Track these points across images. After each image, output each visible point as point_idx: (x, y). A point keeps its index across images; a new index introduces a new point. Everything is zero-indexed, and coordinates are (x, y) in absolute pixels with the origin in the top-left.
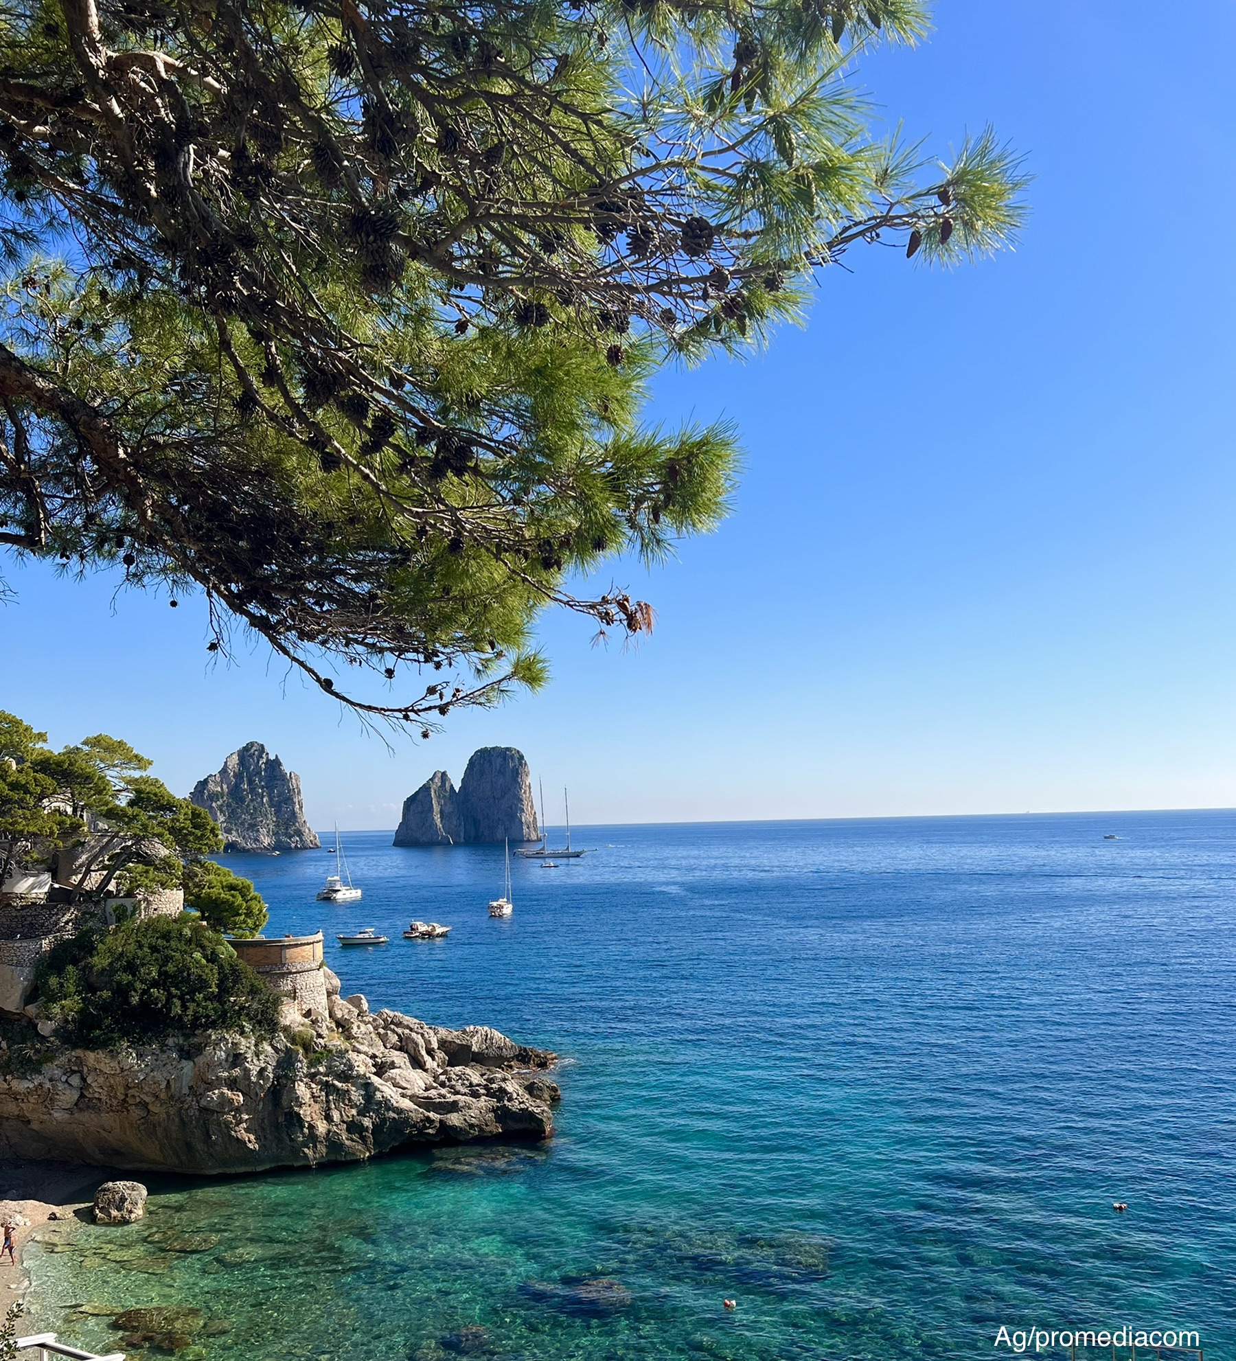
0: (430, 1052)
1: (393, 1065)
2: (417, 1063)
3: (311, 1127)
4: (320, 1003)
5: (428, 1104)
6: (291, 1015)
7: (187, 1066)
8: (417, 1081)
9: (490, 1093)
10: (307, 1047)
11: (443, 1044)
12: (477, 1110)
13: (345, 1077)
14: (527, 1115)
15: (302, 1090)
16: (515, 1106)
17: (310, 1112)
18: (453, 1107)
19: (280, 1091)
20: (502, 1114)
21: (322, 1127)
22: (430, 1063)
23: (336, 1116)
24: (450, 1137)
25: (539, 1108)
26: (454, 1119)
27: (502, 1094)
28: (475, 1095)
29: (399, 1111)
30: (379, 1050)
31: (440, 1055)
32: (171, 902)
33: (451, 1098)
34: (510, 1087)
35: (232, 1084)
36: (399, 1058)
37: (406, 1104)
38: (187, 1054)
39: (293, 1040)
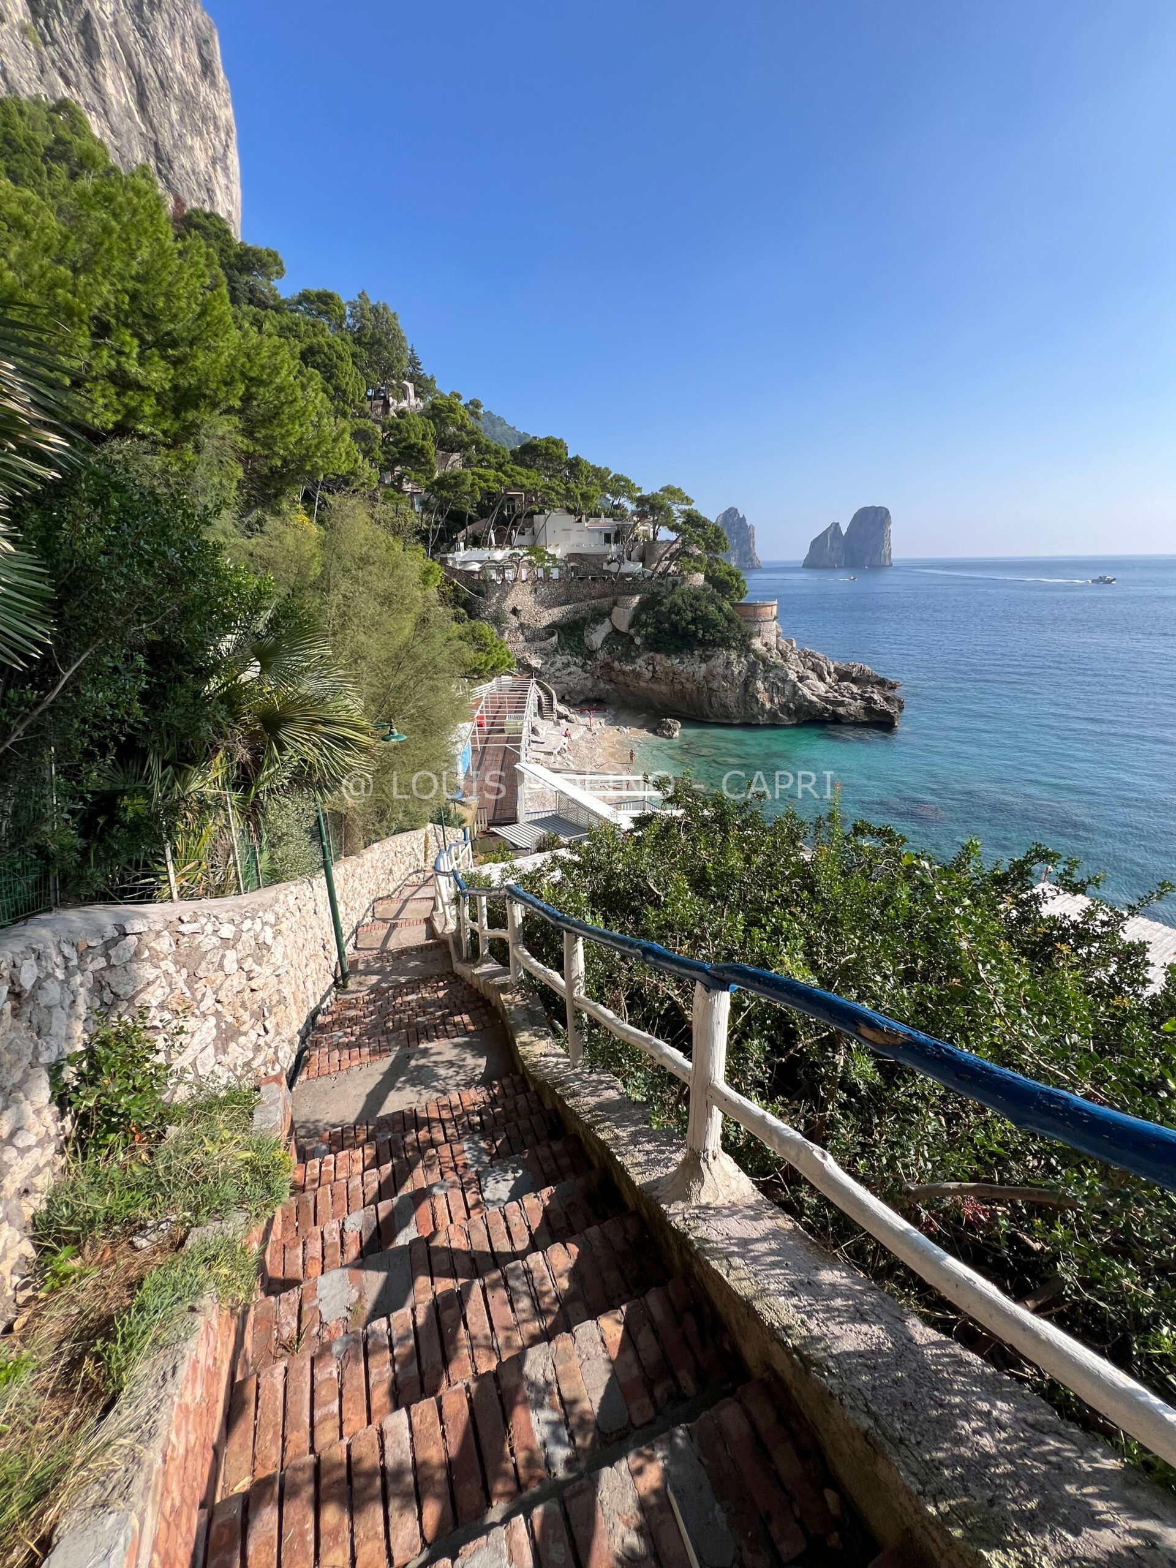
0: (829, 673)
1: (808, 678)
2: (822, 678)
3: (763, 705)
4: (773, 640)
5: (827, 700)
6: (757, 644)
7: (704, 666)
8: (822, 688)
9: (863, 698)
10: (764, 661)
11: (836, 669)
12: (856, 707)
13: (784, 680)
14: (884, 713)
15: (760, 685)
16: (878, 707)
17: (763, 697)
18: (841, 704)
19: (747, 683)
20: (869, 710)
21: (768, 706)
22: (828, 680)
23: (776, 700)
24: (837, 720)
25: (892, 710)
26: (841, 710)
27: (870, 700)
28: (855, 699)
29: (811, 702)
30: (801, 669)
31: (834, 676)
32: (699, 579)
33: (840, 698)
34: (876, 697)
35: (725, 677)
36: (810, 673)
37: (814, 699)
38: (705, 659)
39: (757, 657)
